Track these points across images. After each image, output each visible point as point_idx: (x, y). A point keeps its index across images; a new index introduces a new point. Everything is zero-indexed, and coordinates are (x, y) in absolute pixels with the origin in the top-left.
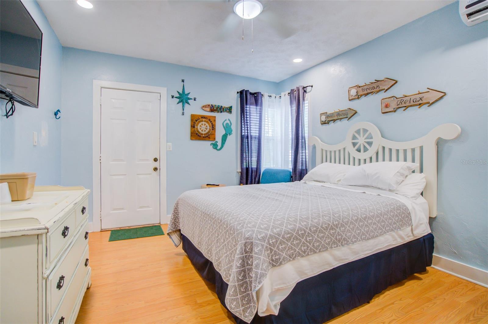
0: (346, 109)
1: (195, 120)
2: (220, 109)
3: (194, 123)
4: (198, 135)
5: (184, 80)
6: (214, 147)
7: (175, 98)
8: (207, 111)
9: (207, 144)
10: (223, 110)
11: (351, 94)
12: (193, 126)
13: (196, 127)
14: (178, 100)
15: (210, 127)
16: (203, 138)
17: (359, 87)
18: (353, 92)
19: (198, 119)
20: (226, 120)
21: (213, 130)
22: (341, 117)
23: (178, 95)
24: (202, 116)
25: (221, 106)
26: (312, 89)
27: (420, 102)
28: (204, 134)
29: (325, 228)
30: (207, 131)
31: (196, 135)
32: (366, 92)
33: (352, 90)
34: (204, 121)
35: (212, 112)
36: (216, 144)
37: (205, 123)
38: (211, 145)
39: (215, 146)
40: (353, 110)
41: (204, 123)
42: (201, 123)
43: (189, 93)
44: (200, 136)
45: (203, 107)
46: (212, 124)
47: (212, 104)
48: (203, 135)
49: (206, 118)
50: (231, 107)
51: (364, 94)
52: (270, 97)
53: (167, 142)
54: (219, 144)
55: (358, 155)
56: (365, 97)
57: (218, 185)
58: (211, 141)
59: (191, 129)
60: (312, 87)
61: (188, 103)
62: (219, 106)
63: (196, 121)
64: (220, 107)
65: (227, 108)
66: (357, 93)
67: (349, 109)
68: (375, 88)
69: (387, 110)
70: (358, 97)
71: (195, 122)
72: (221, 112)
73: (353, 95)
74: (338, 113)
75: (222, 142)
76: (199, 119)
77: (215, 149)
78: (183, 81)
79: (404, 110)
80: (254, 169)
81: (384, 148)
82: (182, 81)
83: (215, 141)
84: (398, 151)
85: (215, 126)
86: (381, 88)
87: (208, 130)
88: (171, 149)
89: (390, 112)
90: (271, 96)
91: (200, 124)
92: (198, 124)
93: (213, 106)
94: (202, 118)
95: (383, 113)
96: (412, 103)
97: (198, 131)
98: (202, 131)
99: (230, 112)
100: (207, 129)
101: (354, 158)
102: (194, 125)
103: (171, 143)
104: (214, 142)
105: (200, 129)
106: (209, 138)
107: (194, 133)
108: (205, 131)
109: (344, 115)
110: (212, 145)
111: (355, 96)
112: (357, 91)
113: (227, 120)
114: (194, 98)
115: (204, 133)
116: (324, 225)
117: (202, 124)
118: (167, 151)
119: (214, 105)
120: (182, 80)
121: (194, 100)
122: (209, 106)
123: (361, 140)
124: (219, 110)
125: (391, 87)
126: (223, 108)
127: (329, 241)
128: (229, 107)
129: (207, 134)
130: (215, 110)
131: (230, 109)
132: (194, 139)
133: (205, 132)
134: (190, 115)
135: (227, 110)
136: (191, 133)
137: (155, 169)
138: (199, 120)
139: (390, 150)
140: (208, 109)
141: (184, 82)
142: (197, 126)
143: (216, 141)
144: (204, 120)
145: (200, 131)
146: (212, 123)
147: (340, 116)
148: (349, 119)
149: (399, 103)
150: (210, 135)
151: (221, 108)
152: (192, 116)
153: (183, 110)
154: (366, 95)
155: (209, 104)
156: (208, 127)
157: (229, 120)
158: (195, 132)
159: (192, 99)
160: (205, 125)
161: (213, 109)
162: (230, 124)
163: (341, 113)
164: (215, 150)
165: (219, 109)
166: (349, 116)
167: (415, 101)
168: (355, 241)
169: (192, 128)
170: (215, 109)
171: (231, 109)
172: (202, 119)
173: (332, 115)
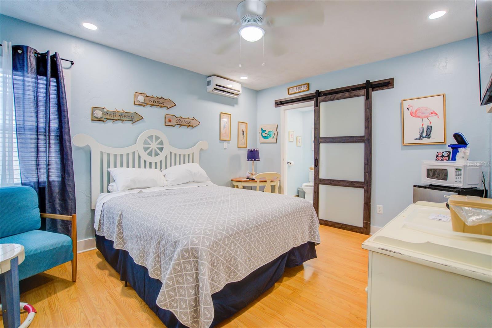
0: (132, 112)
11: (138, 99)
17: (147, 96)
18: (141, 98)
22: (124, 119)
26: (71, 66)
27: (189, 124)
32: (152, 103)
33: (140, 96)
40: (140, 115)
51: (150, 105)
55: (149, 159)
56: (151, 107)
60: (72, 63)
66: (144, 100)
67: (136, 113)
68: (161, 103)
69: (170, 124)
70: (144, 105)
73: (140, 101)
74: (122, 113)
79: (179, 127)
81: (171, 153)
84: (180, 155)
86: (165, 105)
89: (171, 126)
95: (166, 125)
96: (185, 124)
101: (145, 162)
109: (129, 117)
111: (141, 103)
112: (145, 99)
123: (154, 146)
125: (172, 107)
139: (175, 155)
147: (124, 117)
148: (134, 122)
149: (177, 121)
154: (152, 105)
163: (124, 114)
166: (134, 121)
167: (187, 122)
173: (112, 113)
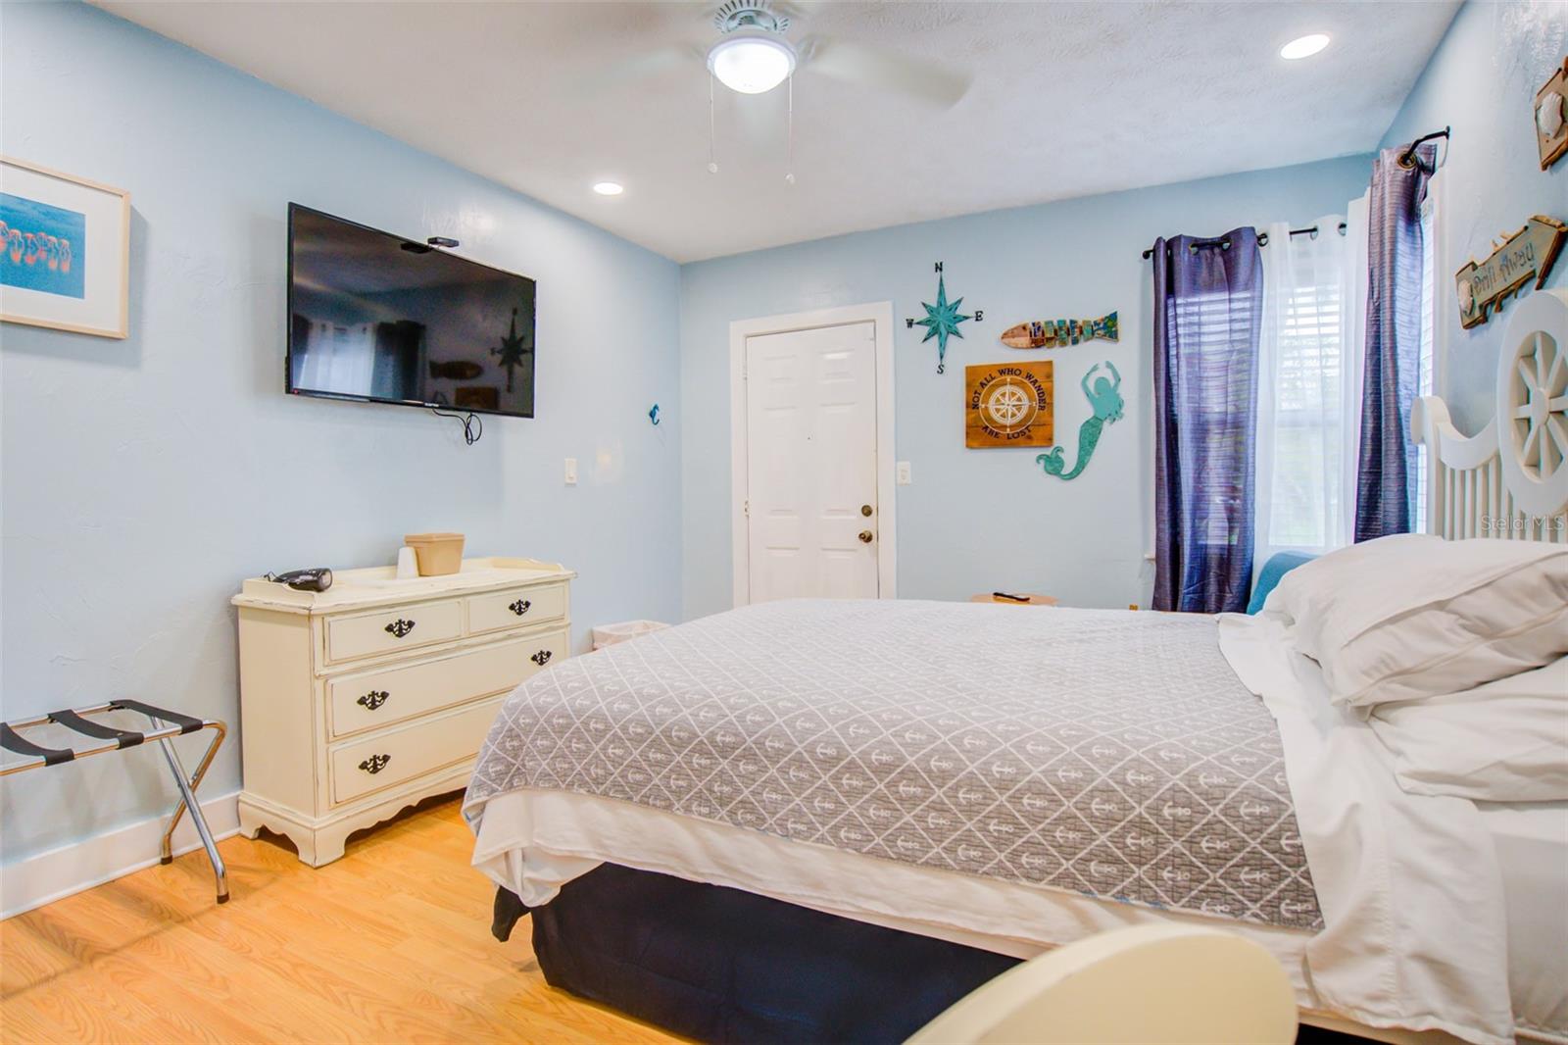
1: (978, 384)
2: (1068, 333)
3: (976, 392)
4: (991, 432)
5: (941, 264)
6: (1050, 468)
7: (918, 326)
8: (1023, 348)
9: (1024, 460)
10: (1081, 332)
11: (1545, 130)
12: (972, 405)
13: (983, 406)
14: (925, 330)
15: (1031, 399)
16: (1009, 438)
18: (1551, 113)
19: (989, 378)
20: (1095, 369)
21: (1042, 408)
22: (1514, 276)
23: (924, 315)
24: (1000, 369)
25: (1072, 322)
28: (1011, 427)
29: (675, 739)
30: (1020, 416)
31: (983, 433)
33: (1544, 102)
34: (1011, 384)
35: (1038, 347)
36: (1057, 457)
37: (1015, 389)
38: (1038, 461)
39: (1054, 465)
40: (1548, 224)
41: (1008, 389)
42: (1001, 390)
43: (959, 301)
44: (997, 434)
45: (1005, 335)
46: (1039, 388)
47: (1036, 321)
48: (1008, 430)
49: (1018, 372)
50: (1113, 317)
52: (1314, 234)
53: (897, 460)
54: (1070, 459)
57: (1026, 600)
58: (1036, 447)
59: (967, 414)
60: (1447, 135)
61: (957, 333)
62: (1065, 322)
63: (983, 385)
64: (1068, 323)
65: (1096, 323)
66: (1560, 113)
67: (1536, 218)
71: (979, 389)
72: (1075, 342)
73: (1549, 135)
74: (1505, 254)
75: (1081, 448)
76: (993, 379)
77: (1055, 474)
78: (939, 268)
80: (1213, 554)
82: (937, 268)
83: (1052, 448)
85: (1051, 395)
87: (1025, 411)
88: (909, 480)
90: (1315, 230)
91: (997, 394)
92: (989, 394)
93: (1039, 327)
94: (1002, 372)
97: (990, 419)
98: (1003, 416)
99: (1111, 337)
100: (1019, 409)
101: (1522, 513)
102: (976, 399)
103: (908, 463)
104: (1048, 452)
105: (998, 410)
106: (1030, 438)
107: (977, 426)
108: (1013, 415)
109: (1522, 261)
110: (1042, 462)
111: (1556, 137)
112: (1563, 101)
113: (1102, 365)
114: (977, 313)
115: (1008, 422)
116: (676, 731)
117: (1003, 395)
118: (896, 484)
119: (1043, 324)
120: (936, 264)
121: (977, 320)
122: (1024, 328)
123: (1541, 406)
124: (1065, 336)
126: (1081, 327)
127: (682, 787)
128: (1103, 320)
129: (1020, 424)
130: (1051, 339)
131: (1110, 324)
132: (975, 444)
133: (1016, 420)
134: (964, 369)
135: (1099, 329)
136: (968, 426)
137: (866, 538)
138: (991, 383)
140: (1025, 340)
141: (941, 270)
142: (986, 401)
143: (1056, 445)
144: (1008, 378)
145: (996, 417)
146: (1037, 385)
147: (1511, 271)
148: (1543, 278)
150: (1030, 428)
151: (1073, 328)
152: (971, 372)
153: (941, 357)
155: (1023, 323)
156: (1026, 402)
157: (1109, 365)
158: (980, 424)
159: (966, 318)
160: (1013, 394)
161: (1040, 337)
162: (1112, 382)
163: (1511, 253)
164: (1054, 479)
165: (1063, 332)
166: (1538, 266)
168: (797, 833)
169: (970, 410)
170: (1048, 335)
171: (1115, 325)
172: (1003, 377)
173: (1486, 271)
